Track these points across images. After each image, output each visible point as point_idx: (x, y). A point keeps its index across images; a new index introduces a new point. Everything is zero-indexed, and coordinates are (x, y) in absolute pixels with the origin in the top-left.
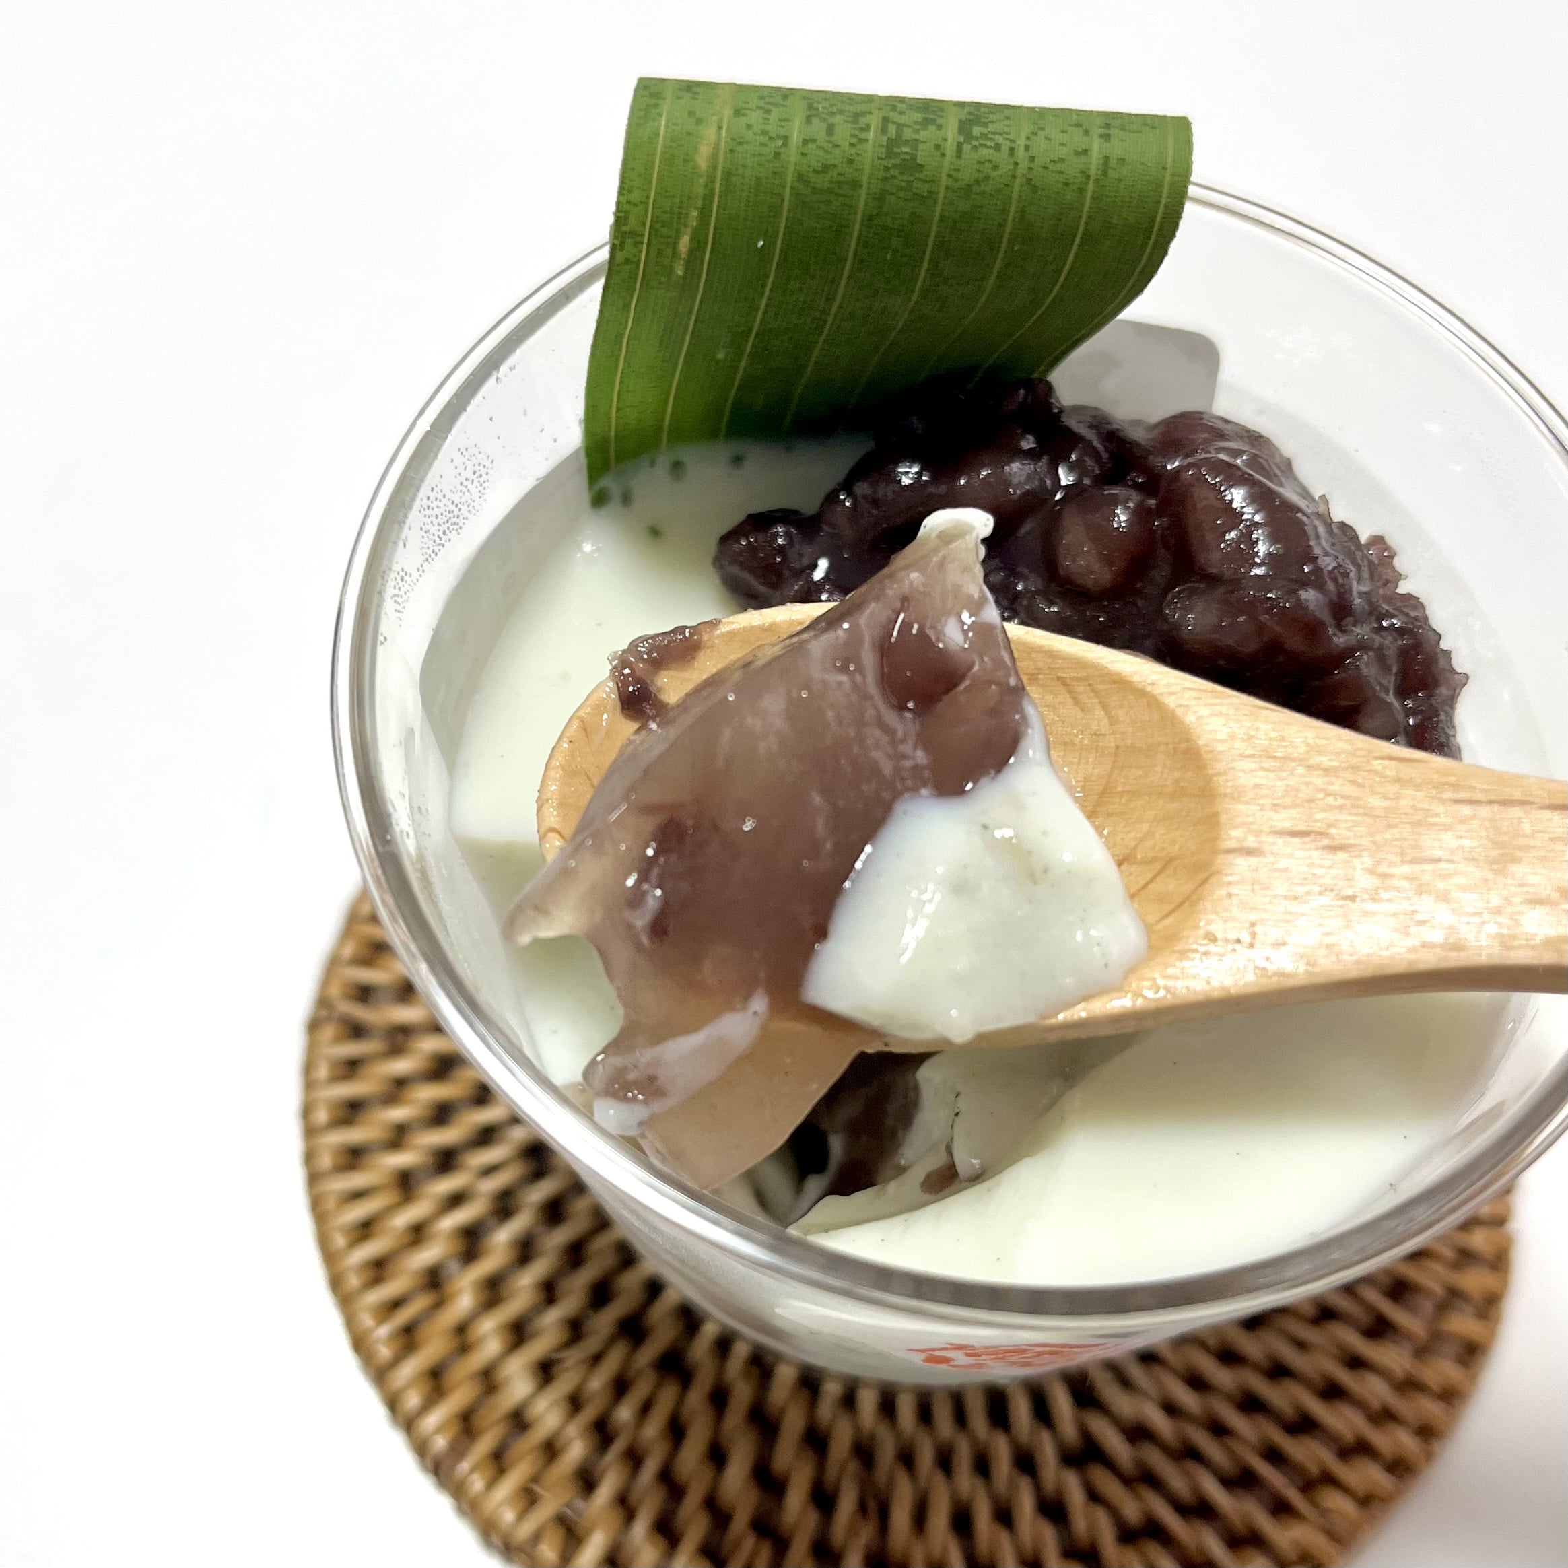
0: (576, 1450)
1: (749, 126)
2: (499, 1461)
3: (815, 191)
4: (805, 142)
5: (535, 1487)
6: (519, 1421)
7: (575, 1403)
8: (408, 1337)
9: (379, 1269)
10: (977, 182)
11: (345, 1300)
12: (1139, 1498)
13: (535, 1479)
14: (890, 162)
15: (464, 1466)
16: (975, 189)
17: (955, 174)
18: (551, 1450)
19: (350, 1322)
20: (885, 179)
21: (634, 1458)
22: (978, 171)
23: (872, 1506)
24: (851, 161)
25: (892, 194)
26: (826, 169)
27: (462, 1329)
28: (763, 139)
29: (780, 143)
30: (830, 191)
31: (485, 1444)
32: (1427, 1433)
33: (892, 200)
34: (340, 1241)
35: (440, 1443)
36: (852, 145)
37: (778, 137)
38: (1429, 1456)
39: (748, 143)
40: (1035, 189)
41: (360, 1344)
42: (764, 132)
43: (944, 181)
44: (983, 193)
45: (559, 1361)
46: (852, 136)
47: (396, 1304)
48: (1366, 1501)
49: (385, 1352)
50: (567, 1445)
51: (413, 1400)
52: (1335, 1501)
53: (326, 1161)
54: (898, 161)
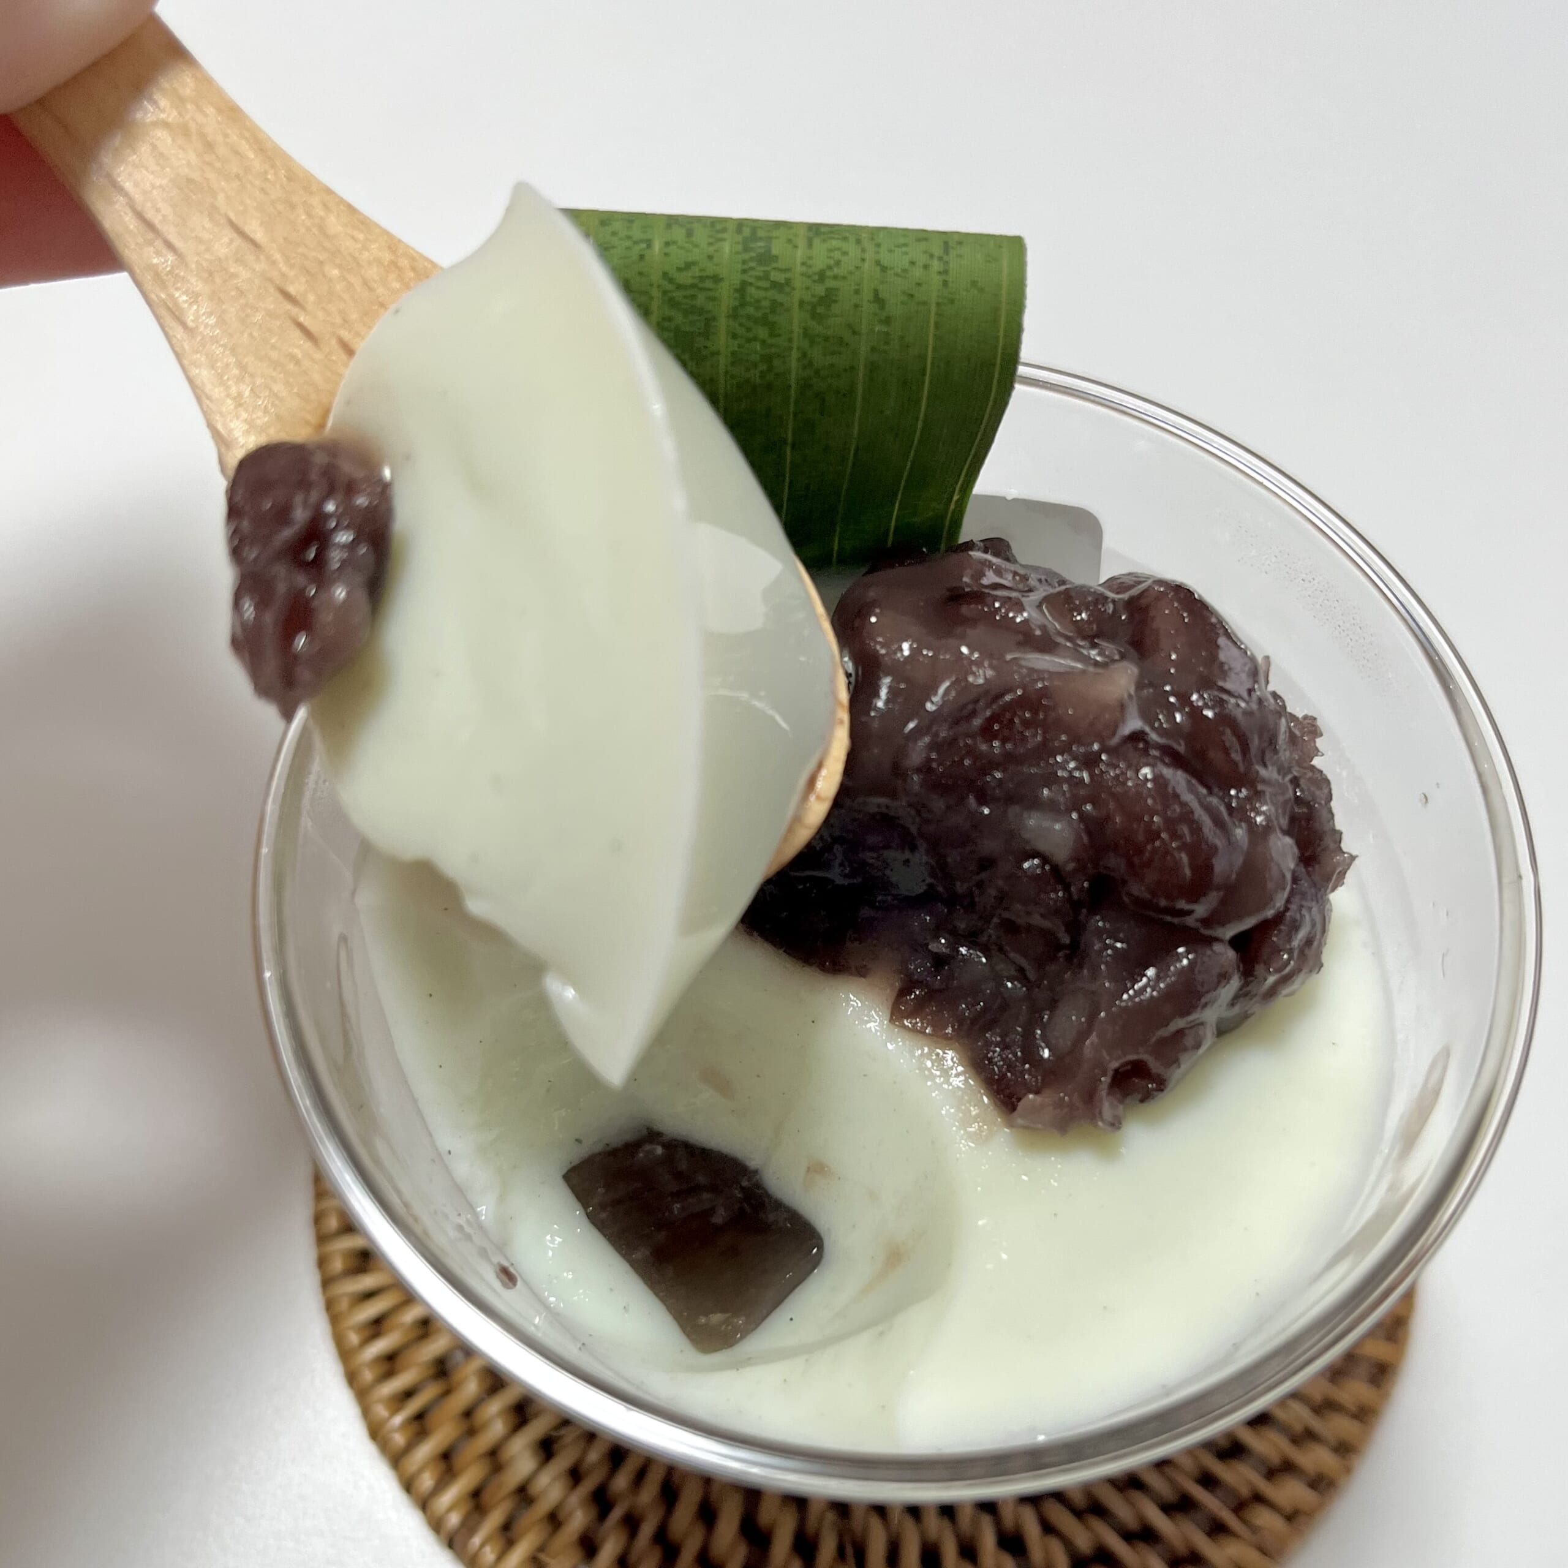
0: (578, 1519)
1: (614, 234)
2: (508, 1534)
3: (679, 287)
4: (667, 244)
5: (543, 1557)
6: (523, 1494)
7: (575, 1475)
8: (420, 1424)
9: (391, 1362)
10: (830, 268)
11: (362, 1394)
12: (1088, 1528)
13: (542, 1548)
14: (746, 256)
15: (476, 1540)
16: (829, 273)
17: (810, 262)
18: (554, 1520)
19: (366, 1412)
20: (744, 271)
21: (631, 1523)
22: (830, 257)
23: (849, 1551)
24: (710, 257)
25: (751, 284)
26: (688, 266)
27: (468, 1414)
28: (628, 243)
29: (644, 246)
30: (693, 286)
31: (495, 1519)
32: (1345, 1449)
33: (751, 290)
34: (354, 1338)
35: (454, 1520)
36: (710, 244)
37: (642, 241)
38: (1348, 1470)
39: (614, 247)
40: (884, 269)
41: (376, 1432)
42: (629, 237)
43: (799, 269)
44: (835, 277)
45: (559, 1438)
46: (711, 237)
47: (408, 1394)
48: (1292, 1517)
49: (399, 1440)
50: (570, 1515)
51: (427, 1481)
52: (1264, 1518)
53: (337, 1265)
54: (753, 254)
